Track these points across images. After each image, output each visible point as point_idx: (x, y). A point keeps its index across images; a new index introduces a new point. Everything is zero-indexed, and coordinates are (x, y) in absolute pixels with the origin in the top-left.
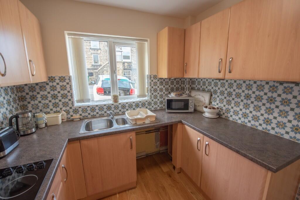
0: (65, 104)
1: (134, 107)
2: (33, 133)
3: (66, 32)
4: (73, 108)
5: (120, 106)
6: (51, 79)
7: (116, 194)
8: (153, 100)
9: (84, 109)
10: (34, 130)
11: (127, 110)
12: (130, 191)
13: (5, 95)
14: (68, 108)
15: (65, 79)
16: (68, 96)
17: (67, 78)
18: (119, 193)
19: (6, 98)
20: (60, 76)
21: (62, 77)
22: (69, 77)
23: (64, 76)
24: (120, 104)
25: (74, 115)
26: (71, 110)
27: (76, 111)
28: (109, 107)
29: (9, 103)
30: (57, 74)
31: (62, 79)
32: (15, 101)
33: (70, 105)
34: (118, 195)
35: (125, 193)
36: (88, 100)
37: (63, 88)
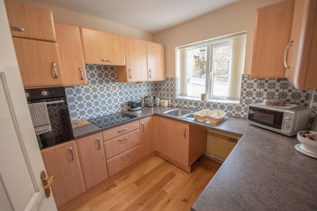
0: (172, 96)
1: (211, 107)
2: (152, 107)
3: (176, 48)
4: (175, 99)
5: (205, 104)
6: (167, 79)
7: (176, 166)
8: (243, 106)
9: (181, 101)
10: (153, 105)
11: (205, 108)
12: (184, 172)
13: (147, 86)
14: (173, 98)
15: (173, 79)
16: (173, 90)
17: (174, 78)
18: (177, 167)
19: (147, 88)
20: (171, 77)
21: (172, 78)
22: (175, 78)
23: (173, 77)
24: (205, 102)
25: (175, 103)
26: (174, 100)
27: (176, 101)
28: (196, 103)
29: (148, 90)
30: (169, 76)
31: (172, 79)
32: (152, 90)
33: (174, 97)
34: (176, 167)
35: (180, 170)
36: (186, 95)
37: (172, 85)
